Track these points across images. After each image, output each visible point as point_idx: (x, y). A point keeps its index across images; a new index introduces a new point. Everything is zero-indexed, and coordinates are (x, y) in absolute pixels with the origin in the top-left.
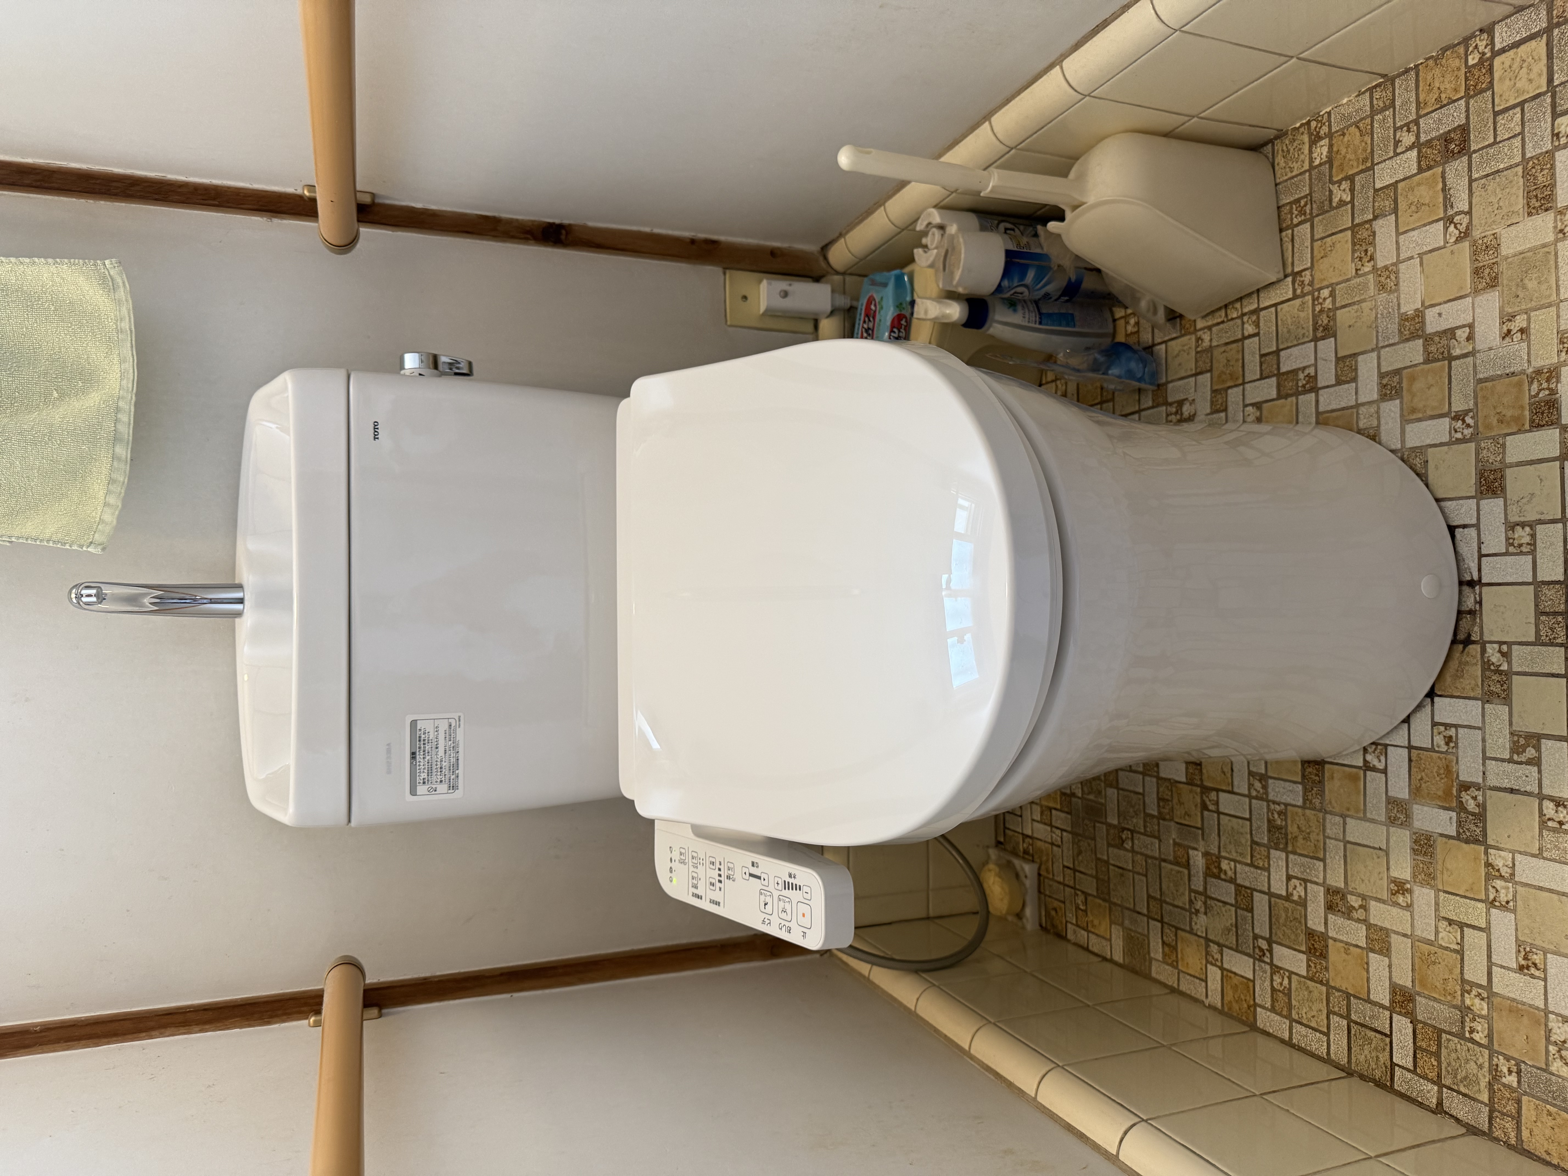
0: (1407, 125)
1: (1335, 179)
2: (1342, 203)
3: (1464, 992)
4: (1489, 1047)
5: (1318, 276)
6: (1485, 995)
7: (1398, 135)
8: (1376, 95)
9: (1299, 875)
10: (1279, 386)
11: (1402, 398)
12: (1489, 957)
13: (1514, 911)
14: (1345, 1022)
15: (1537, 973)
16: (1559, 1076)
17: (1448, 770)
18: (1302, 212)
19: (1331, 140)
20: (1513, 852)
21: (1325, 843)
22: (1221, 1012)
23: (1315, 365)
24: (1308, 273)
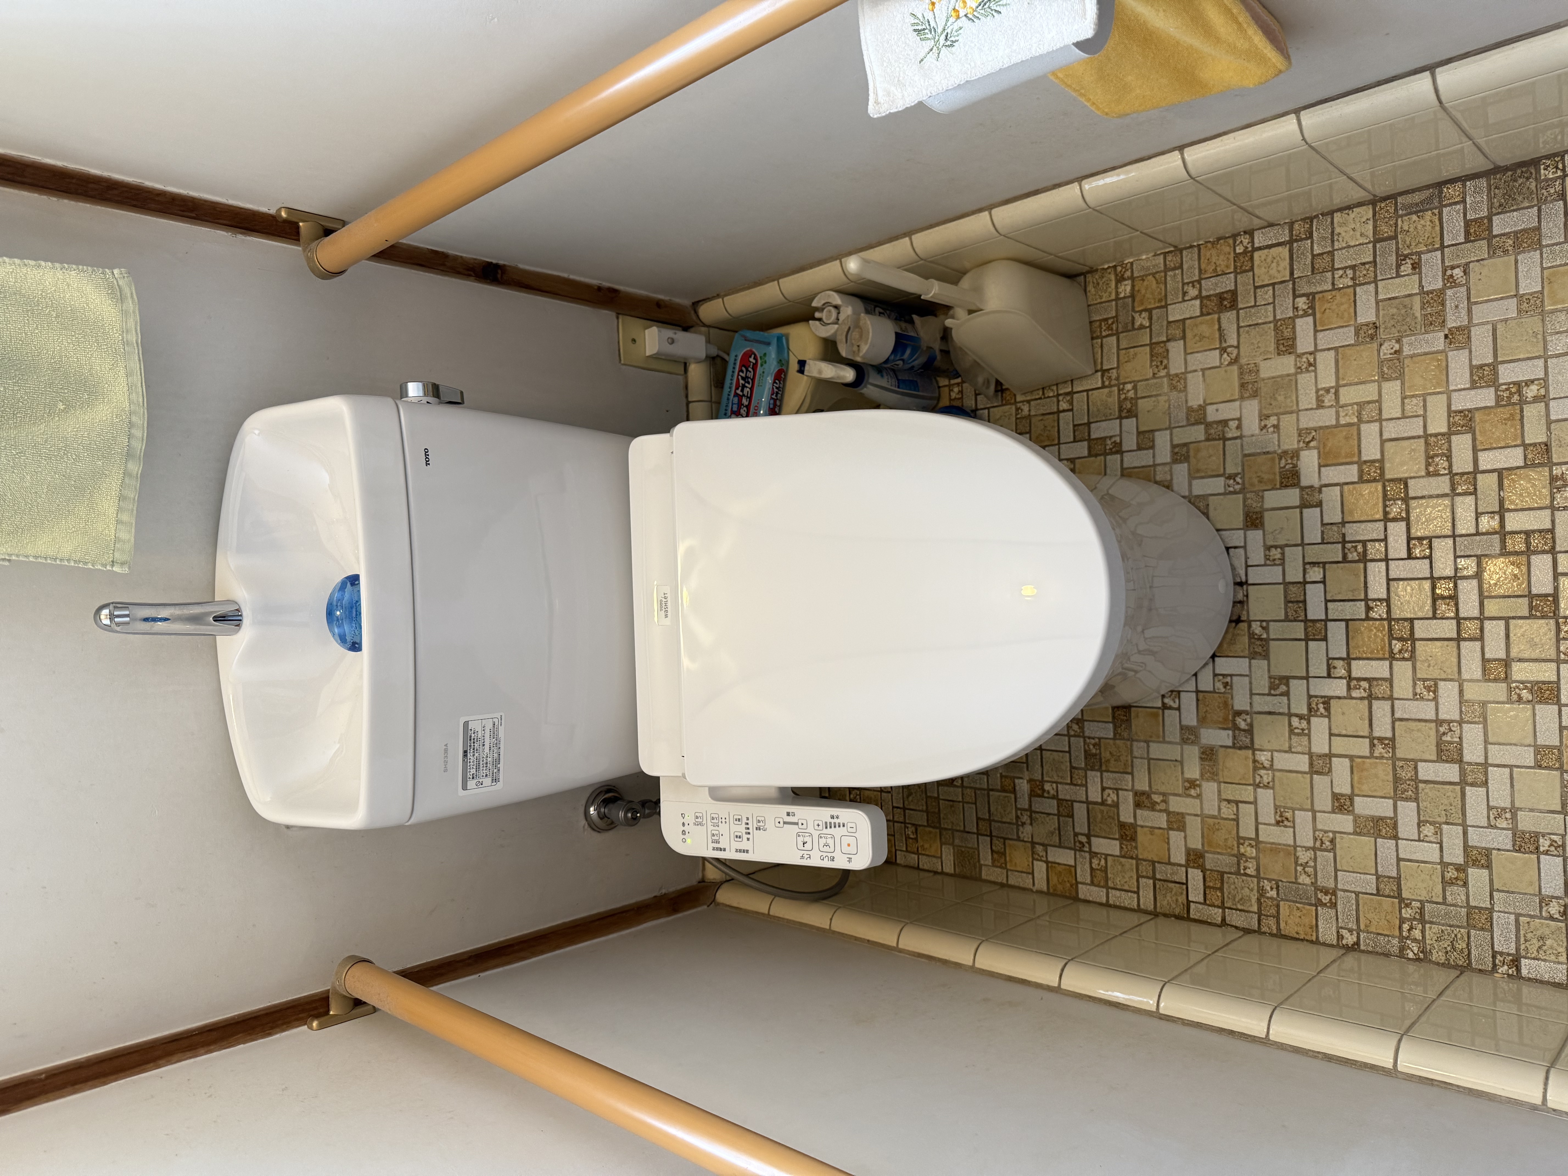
0: (1192, 282)
1: (1137, 309)
2: (1142, 327)
3: (1239, 844)
4: (1258, 876)
5: (1123, 374)
6: (1253, 843)
7: (1186, 287)
8: (1169, 258)
9: (1112, 786)
10: (1089, 448)
11: (1189, 462)
12: (1256, 819)
13: (1273, 788)
14: (1151, 881)
15: (1289, 824)
16: (1304, 884)
17: (1226, 704)
18: (1109, 328)
19: (1133, 282)
20: (1272, 751)
21: (1132, 762)
22: (1048, 893)
23: (1121, 435)
24: (1114, 371)
